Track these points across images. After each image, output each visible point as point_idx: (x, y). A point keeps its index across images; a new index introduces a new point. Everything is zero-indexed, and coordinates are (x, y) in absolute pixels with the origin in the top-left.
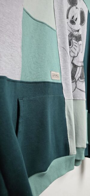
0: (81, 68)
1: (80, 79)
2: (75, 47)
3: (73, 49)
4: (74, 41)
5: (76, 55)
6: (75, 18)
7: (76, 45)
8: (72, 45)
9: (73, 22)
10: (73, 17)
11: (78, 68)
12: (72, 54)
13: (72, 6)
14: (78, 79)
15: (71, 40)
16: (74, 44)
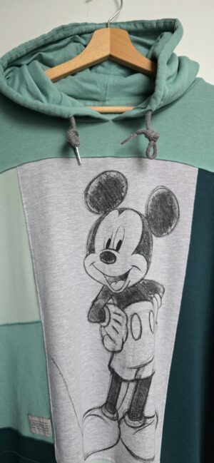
0: (132, 385)
1: (127, 417)
2: (116, 325)
3: (109, 330)
4: (112, 308)
5: (118, 348)
6: (114, 244)
7: (119, 319)
8: (107, 320)
9: (108, 257)
10: (109, 241)
11: (124, 385)
12: (109, 344)
13: (106, 213)
14: (124, 417)
15: (105, 305)
16: (113, 316)
